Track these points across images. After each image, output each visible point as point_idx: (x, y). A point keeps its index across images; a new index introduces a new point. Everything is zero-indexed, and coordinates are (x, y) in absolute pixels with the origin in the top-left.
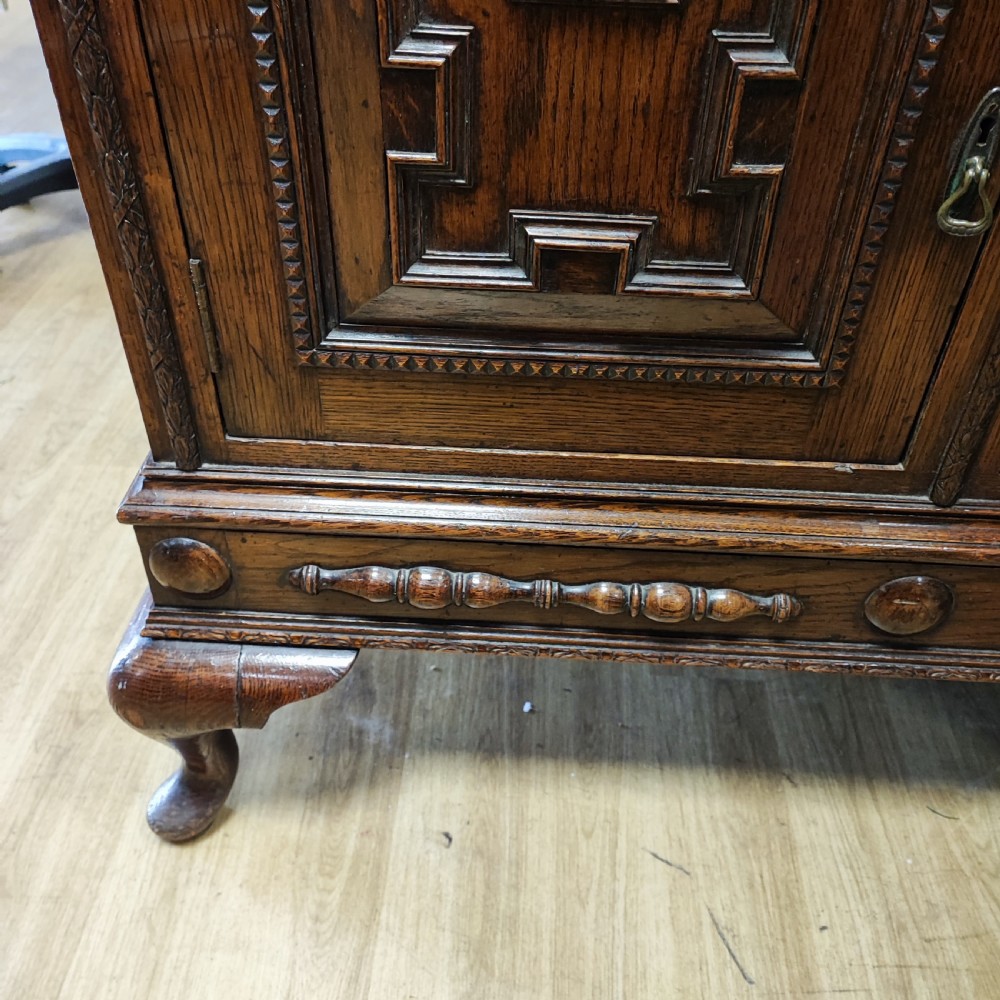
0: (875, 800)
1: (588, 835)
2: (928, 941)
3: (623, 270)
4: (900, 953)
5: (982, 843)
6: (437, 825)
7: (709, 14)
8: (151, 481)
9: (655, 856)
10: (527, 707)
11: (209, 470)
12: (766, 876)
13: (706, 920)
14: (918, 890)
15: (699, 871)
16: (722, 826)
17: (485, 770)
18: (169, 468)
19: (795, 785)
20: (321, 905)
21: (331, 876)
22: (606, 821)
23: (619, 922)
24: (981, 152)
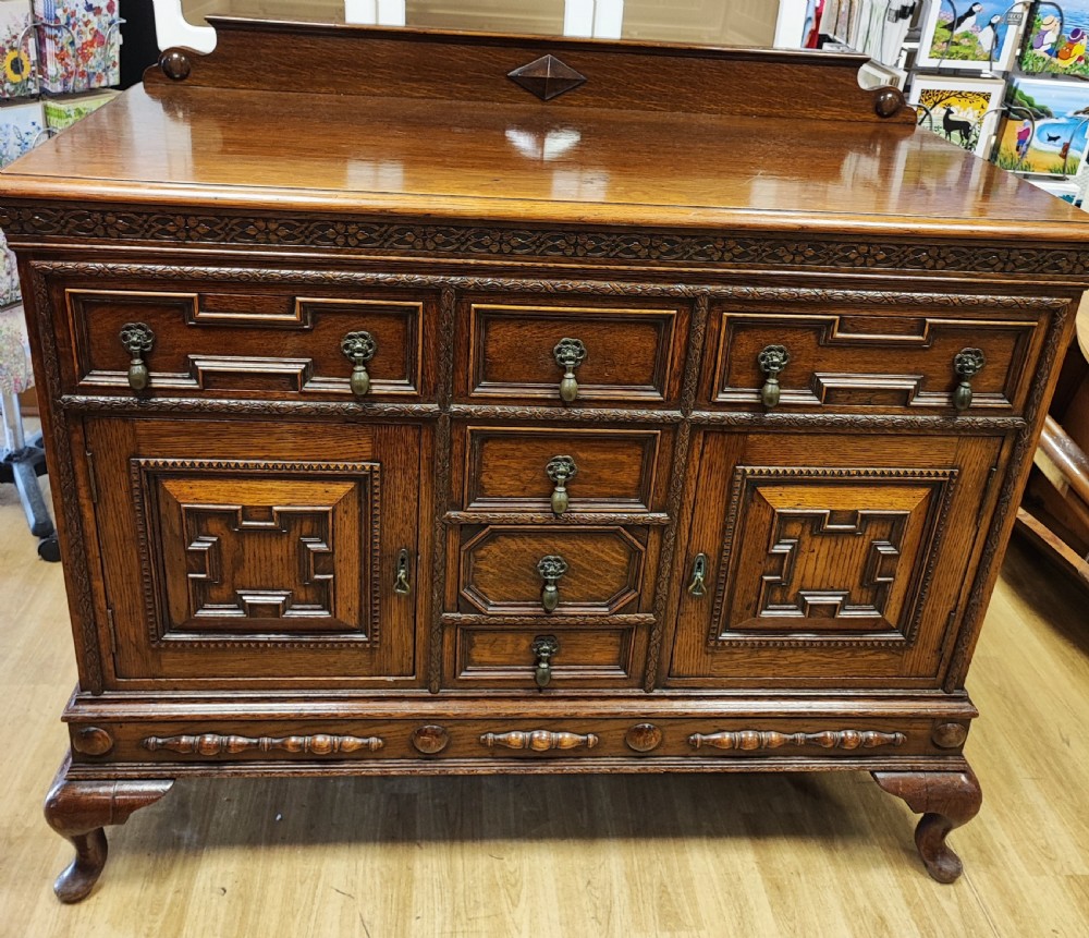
0: (462, 853)
1: (302, 883)
2: (470, 919)
3: (281, 610)
4: (455, 926)
5: (512, 870)
6: (218, 884)
8: (79, 701)
9: (337, 891)
10: (279, 817)
11: (107, 695)
12: (395, 896)
13: (358, 919)
14: (472, 896)
15: (360, 896)
16: (377, 873)
17: (249, 853)
18: (88, 695)
19: (421, 848)
20: (150, 929)
21: (156, 914)
22: (314, 875)
23: (312, 924)
24: (404, 568)
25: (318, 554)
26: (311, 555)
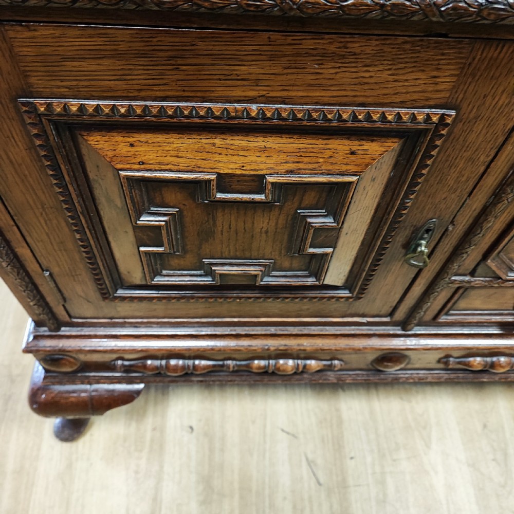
2: (394, 460)
4: (383, 467)
6: (186, 423)
7: (296, 205)
8: (36, 337)
9: (283, 430)
11: (65, 331)
12: (330, 435)
13: (304, 459)
14: (392, 437)
15: (301, 435)
16: (312, 413)
18: (44, 330)
20: (138, 465)
21: (141, 451)
22: (261, 415)
23: (267, 462)
25: (319, 230)
26: (312, 231)
